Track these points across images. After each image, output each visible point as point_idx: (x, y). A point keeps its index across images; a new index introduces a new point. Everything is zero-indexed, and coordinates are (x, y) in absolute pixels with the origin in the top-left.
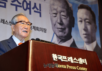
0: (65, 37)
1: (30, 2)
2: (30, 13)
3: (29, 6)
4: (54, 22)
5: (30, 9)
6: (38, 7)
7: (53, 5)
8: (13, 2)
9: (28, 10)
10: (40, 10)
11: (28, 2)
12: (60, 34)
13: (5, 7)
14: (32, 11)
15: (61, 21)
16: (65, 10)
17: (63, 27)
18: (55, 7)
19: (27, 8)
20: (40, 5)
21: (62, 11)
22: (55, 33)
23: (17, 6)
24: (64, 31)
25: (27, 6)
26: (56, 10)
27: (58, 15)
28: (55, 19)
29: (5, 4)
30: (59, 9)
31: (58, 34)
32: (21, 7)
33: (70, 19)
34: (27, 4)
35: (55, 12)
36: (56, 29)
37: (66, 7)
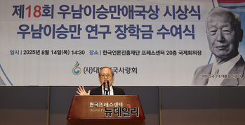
0: (228, 55)
1: (180, 26)
2: (181, 38)
3: (178, 31)
4: (212, 41)
5: (180, 33)
6: (190, 29)
7: (211, 21)
8: (159, 31)
9: (178, 35)
10: (193, 32)
11: (178, 27)
12: (221, 52)
13: (151, 38)
14: (183, 35)
15: (223, 37)
16: (228, 23)
17: (225, 44)
18: (214, 24)
19: (177, 33)
20: (193, 26)
21: (223, 26)
22: (213, 53)
23: (164, 34)
24: (227, 49)
25: (177, 31)
26: (215, 26)
27: (218, 32)
28: (213, 38)
29: (151, 35)
30: (220, 24)
31: (217, 54)
32: (169, 33)
33: (236, 33)
34: (177, 29)
35: (214, 29)
36: (215, 49)
37: (230, 20)
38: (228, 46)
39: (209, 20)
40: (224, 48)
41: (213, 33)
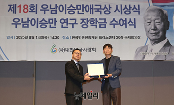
0: (159, 39)
1: (126, 19)
2: (126, 27)
3: (125, 22)
4: (148, 30)
5: (126, 24)
6: (133, 21)
7: (147, 16)
8: (111, 22)
9: (124, 25)
10: (135, 23)
11: (124, 19)
12: (154, 37)
13: (105, 27)
14: (128, 25)
15: (155, 27)
16: (159, 17)
17: (157, 32)
18: (149, 17)
19: (123, 24)
20: (135, 19)
21: (156, 19)
22: (148, 38)
23: (114, 25)
24: (158, 35)
26: (150, 19)
27: (152, 23)
29: (105, 25)
30: (153, 18)
31: (151, 38)
32: (118, 24)
33: (164, 23)
34: (123, 21)
35: (149, 21)
36: (150, 35)
37: (160, 15)
38: (159, 33)
39: (146, 15)
40: (156, 34)
41: (149, 24)
